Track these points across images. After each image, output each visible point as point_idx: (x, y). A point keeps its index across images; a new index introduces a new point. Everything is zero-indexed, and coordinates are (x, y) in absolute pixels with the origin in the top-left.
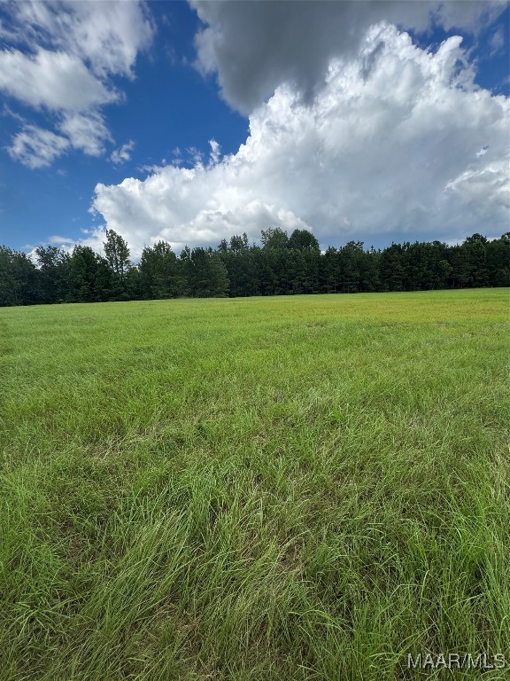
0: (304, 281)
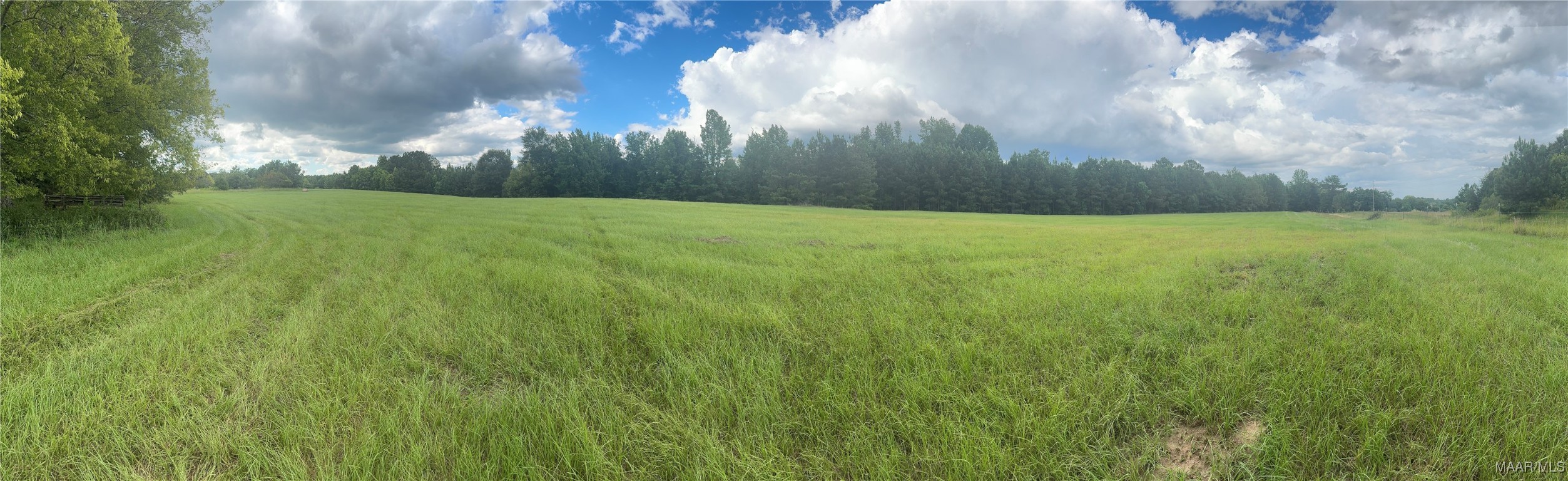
0: (982, 195)
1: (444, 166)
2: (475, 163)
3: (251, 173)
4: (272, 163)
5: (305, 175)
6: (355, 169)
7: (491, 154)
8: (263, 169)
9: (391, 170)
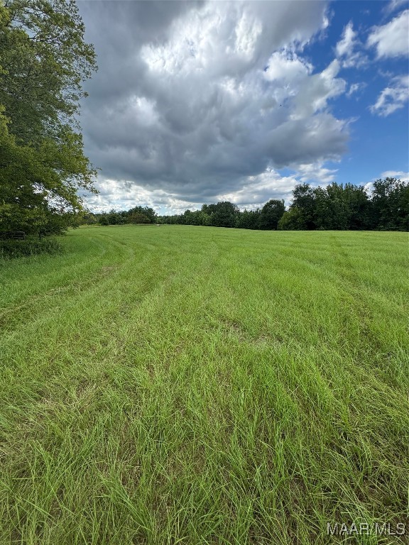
1: (242, 211)
2: (261, 209)
3: (123, 214)
4: (137, 208)
5: (158, 215)
6: (188, 212)
7: (272, 202)
8: (131, 211)
9: (209, 213)
